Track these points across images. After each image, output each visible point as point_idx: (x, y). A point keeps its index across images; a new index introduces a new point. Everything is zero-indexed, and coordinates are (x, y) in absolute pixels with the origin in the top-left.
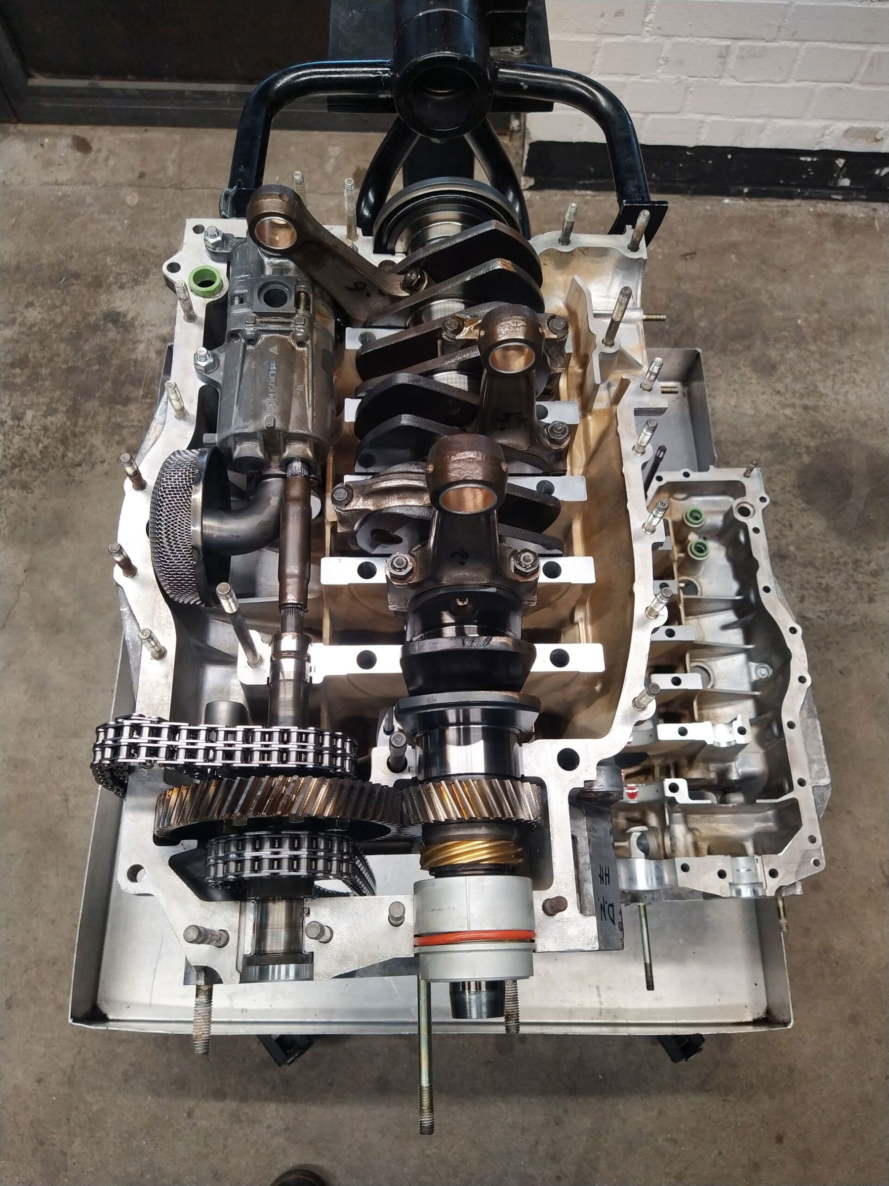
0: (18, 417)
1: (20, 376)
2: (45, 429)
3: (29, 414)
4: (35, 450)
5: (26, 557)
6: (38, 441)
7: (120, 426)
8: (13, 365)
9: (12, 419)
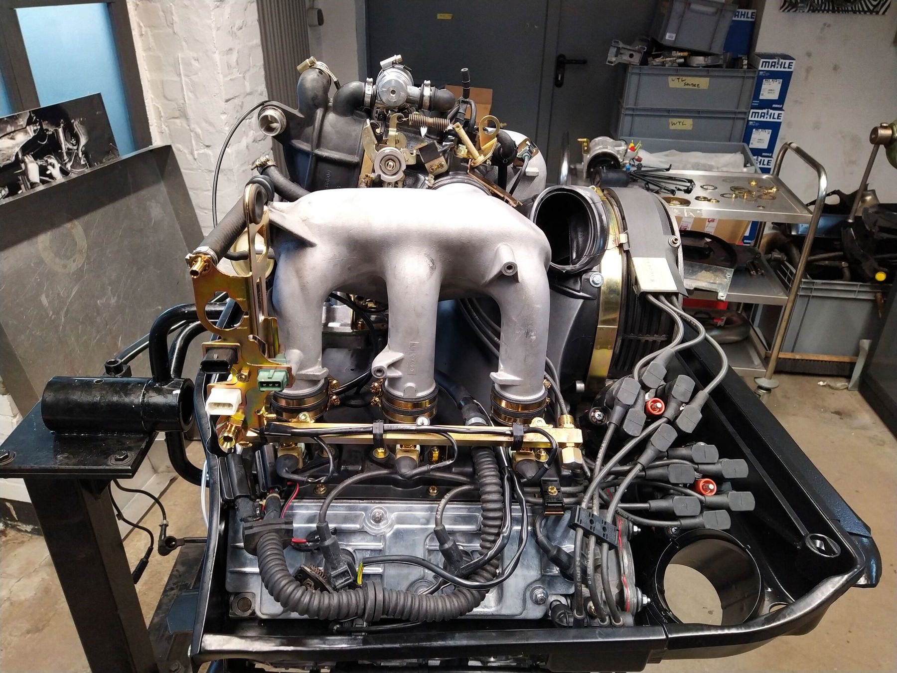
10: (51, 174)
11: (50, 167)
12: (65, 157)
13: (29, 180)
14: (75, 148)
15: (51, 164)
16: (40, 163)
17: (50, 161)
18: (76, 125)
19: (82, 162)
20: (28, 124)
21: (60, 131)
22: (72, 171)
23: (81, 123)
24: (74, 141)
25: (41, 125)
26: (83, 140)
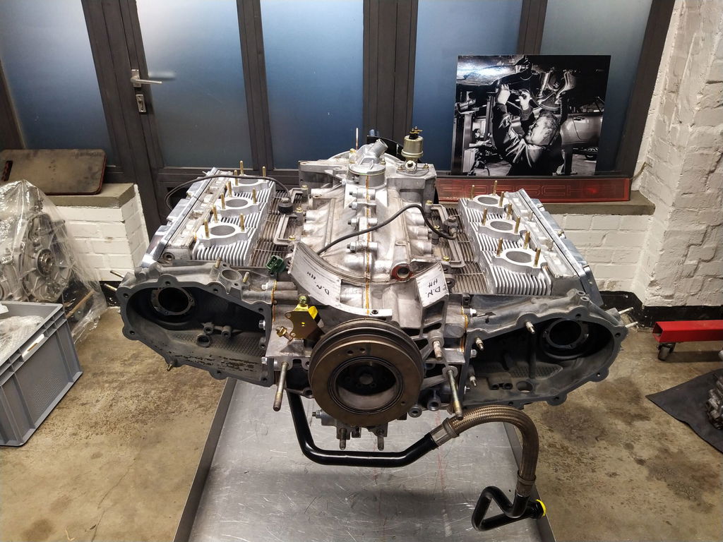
0: (146, 393)
1: (152, 377)
2: (160, 398)
3: (153, 392)
4: (152, 407)
5: (136, 453)
6: (155, 403)
7: (197, 396)
8: (149, 373)
9: (144, 394)
10: (519, 102)
11: (521, 97)
12: (541, 94)
13: (496, 100)
14: (555, 90)
15: (523, 96)
16: (513, 92)
17: (523, 93)
18: (567, 74)
19: (556, 102)
20: (518, 64)
21: (547, 75)
22: (541, 106)
23: (573, 74)
24: (557, 86)
25: (530, 67)
26: (567, 87)
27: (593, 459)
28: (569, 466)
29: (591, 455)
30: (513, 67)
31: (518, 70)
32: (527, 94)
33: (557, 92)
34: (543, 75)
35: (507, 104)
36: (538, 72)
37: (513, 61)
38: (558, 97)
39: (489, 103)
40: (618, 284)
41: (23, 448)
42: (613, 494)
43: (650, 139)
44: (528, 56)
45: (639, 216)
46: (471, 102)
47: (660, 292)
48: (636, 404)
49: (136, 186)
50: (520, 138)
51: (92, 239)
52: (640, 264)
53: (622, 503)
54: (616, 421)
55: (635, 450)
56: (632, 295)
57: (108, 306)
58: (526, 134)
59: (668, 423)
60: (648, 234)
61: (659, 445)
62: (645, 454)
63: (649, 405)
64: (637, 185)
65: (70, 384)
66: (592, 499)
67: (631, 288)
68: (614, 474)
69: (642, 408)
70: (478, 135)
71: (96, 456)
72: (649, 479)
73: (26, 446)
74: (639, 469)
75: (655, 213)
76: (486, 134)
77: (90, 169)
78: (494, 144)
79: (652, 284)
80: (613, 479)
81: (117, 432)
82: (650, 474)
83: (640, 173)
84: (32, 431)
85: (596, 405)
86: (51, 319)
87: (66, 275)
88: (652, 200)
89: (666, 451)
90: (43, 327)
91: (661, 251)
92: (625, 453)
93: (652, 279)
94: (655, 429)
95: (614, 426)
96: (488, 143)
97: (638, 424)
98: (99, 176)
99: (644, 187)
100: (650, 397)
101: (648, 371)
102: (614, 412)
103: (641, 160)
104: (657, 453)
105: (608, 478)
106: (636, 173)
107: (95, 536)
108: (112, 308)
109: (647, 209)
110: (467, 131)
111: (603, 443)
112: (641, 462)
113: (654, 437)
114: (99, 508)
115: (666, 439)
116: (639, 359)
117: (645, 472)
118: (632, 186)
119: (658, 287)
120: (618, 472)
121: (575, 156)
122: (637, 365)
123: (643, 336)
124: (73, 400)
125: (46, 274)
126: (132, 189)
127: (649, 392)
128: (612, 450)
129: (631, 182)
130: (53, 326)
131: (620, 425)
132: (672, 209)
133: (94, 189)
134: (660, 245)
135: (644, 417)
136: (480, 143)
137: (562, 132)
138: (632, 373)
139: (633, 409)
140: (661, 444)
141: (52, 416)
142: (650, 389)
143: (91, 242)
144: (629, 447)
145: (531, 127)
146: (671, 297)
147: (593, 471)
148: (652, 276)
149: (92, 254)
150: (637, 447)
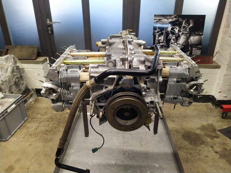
1: (50, 120)
3: (51, 125)
5: (44, 144)
6: (51, 128)
8: (50, 118)
9: (47, 125)
10: (175, 30)
11: (175, 29)
12: (182, 28)
13: (167, 29)
14: (187, 26)
15: (176, 28)
16: (173, 27)
17: (176, 27)
18: (191, 21)
19: (187, 30)
20: (175, 17)
21: (184, 21)
22: (182, 32)
23: (193, 21)
24: (187, 25)
25: (178, 19)
26: (191, 25)
27: (199, 151)
28: (191, 153)
29: (199, 150)
30: (172, 19)
31: (174, 19)
32: (177, 28)
33: (187, 27)
34: (183, 21)
35: (171, 31)
36: (181, 20)
37: (173, 17)
38: (188, 29)
39: (164, 31)
40: (208, 92)
41: (7, 142)
42: (207, 163)
43: (219, 43)
44: (178, 15)
45: (215, 69)
46: (158, 30)
47: (223, 95)
48: (214, 133)
49: (48, 58)
50: (175, 42)
51: (33, 75)
52: (215, 86)
53: (210, 166)
54: (208, 138)
55: (214, 148)
56: (213, 96)
57: (38, 97)
58: (177, 41)
59: (226, 139)
60: (218, 75)
61: (223, 147)
62: (218, 150)
63: (219, 133)
64: (214, 59)
65: (24, 121)
66: (199, 165)
67: (213, 94)
68: (207, 156)
69: (216, 134)
70: (160, 41)
71: (30, 145)
72: (219, 158)
73: (8, 141)
74: (216, 155)
75: (221, 68)
76: (163, 41)
77: (33, 52)
78: (166, 44)
79: (220, 92)
80: (206, 158)
81: (38, 137)
82: (220, 157)
83: (215, 55)
84: (10, 136)
85: (200, 133)
86: (18, 99)
87: (24, 86)
88: (220, 64)
89: (225, 149)
90: (15, 102)
91: (223, 81)
92: (211, 149)
93: (220, 91)
94: (221, 141)
95: (207, 140)
96: (164, 44)
97: (215, 139)
98: (36, 54)
99: (217, 60)
100: (219, 131)
101: (218, 122)
102: (207, 135)
103: (216, 51)
104: (222, 149)
105: (205, 157)
106: (214, 55)
107: (28, 171)
108: (39, 97)
109: (218, 67)
110: (157, 40)
111: (203, 146)
112: (216, 152)
113: (221, 144)
114: (30, 162)
115: (225, 145)
116: (215, 118)
117: (218, 156)
118: (213, 59)
119: (222, 93)
120: (208, 155)
121: (194, 49)
122: (215, 120)
123: (216, 110)
124: (24, 127)
125: (17, 85)
126: (46, 58)
127: (219, 129)
128: (206, 148)
129: (212, 58)
130: (18, 102)
131: (209, 140)
132: (227, 67)
133: (34, 58)
134: (223, 79)
135: (217, 137)
136: (161, 44)
137: (189, 41)
138: (213, 122)
139: (214, 135)
140: (224, 146)
141: (17, 131)
142: (219, 128)
143: (33, 76)
144: (212, 147)
145: (179, 39)
146: (226, 97)
147: (200, 155)
148: (220, 90)
149: (33, 80)
150: (215, 147)
